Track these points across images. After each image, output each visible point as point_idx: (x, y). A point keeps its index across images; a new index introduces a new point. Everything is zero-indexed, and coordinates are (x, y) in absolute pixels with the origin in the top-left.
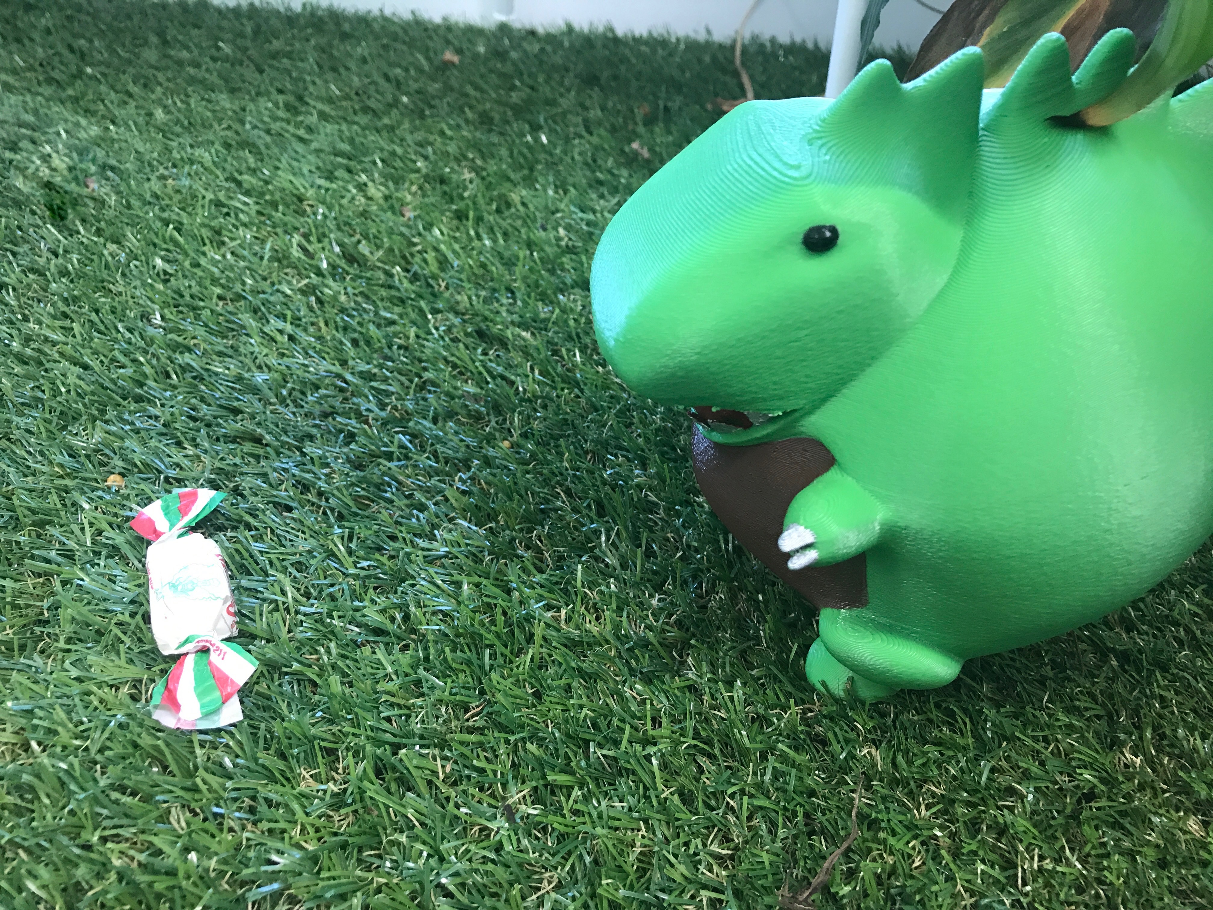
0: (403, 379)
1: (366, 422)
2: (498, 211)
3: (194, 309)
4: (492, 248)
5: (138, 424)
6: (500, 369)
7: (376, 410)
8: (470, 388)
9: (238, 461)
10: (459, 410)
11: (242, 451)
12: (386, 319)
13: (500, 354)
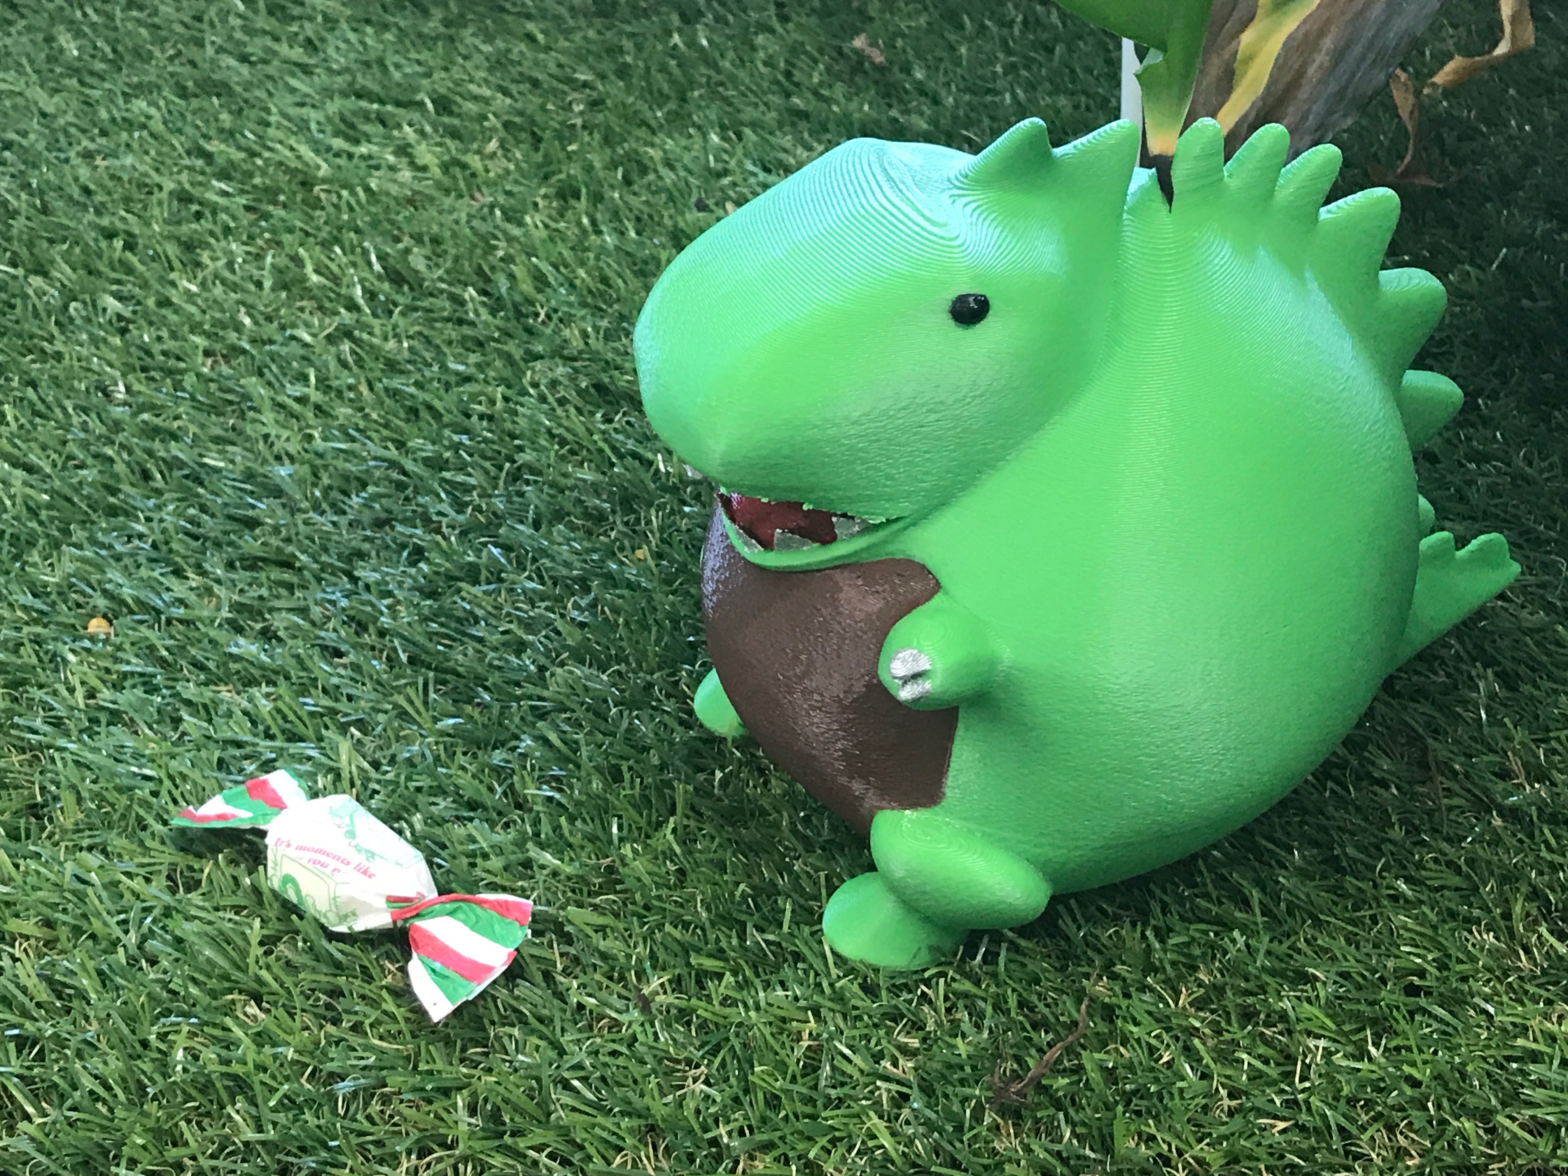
0: (487, 464)
1: (438, 531)
2: (627, 181)
3: (170, 372)
4: (617, 248)
5: (119, 548)
6: (631, 445)
7: (453, 513)
8: (587, 474)
9: (264, 592)
10: (572, 509)
11: (268, 578)
12: (457, 373)
13: (632, 420)
